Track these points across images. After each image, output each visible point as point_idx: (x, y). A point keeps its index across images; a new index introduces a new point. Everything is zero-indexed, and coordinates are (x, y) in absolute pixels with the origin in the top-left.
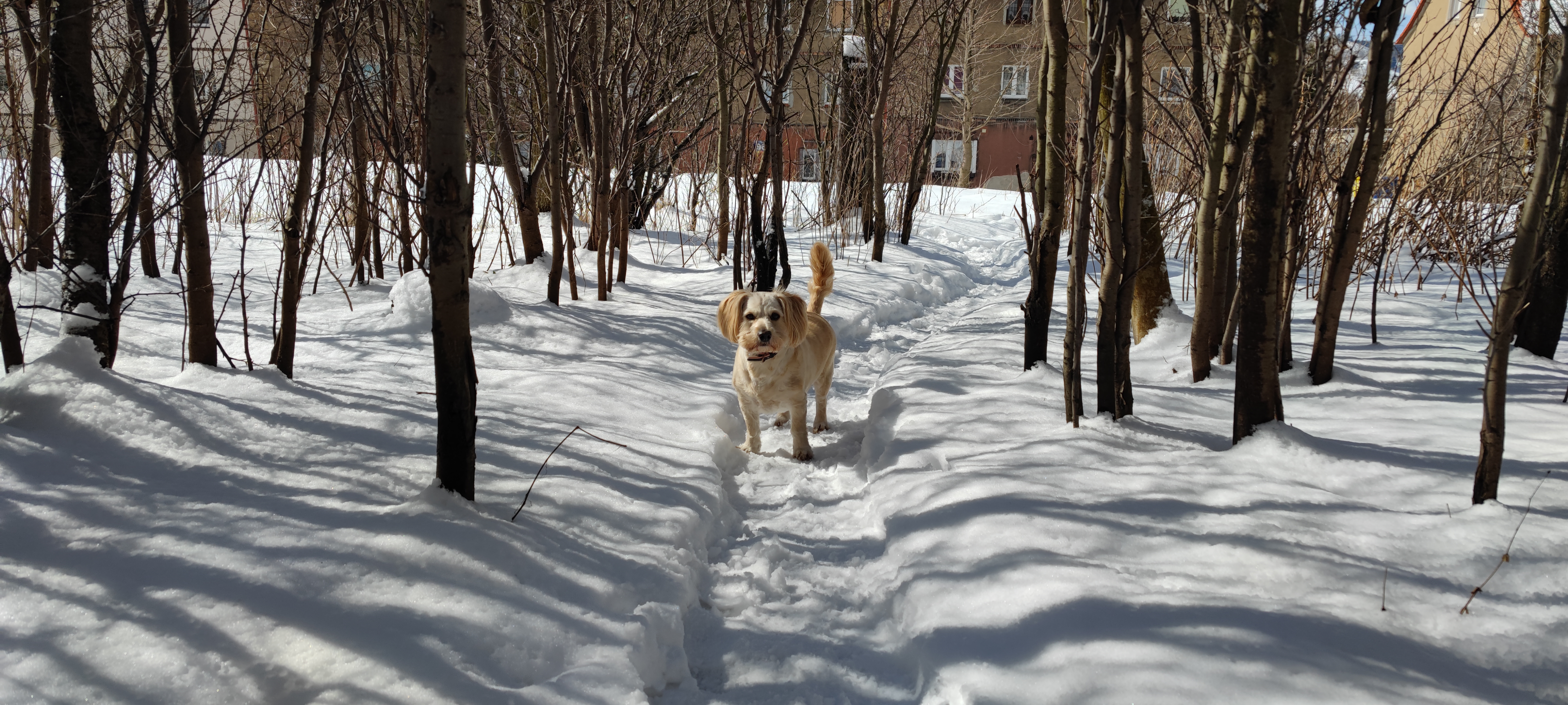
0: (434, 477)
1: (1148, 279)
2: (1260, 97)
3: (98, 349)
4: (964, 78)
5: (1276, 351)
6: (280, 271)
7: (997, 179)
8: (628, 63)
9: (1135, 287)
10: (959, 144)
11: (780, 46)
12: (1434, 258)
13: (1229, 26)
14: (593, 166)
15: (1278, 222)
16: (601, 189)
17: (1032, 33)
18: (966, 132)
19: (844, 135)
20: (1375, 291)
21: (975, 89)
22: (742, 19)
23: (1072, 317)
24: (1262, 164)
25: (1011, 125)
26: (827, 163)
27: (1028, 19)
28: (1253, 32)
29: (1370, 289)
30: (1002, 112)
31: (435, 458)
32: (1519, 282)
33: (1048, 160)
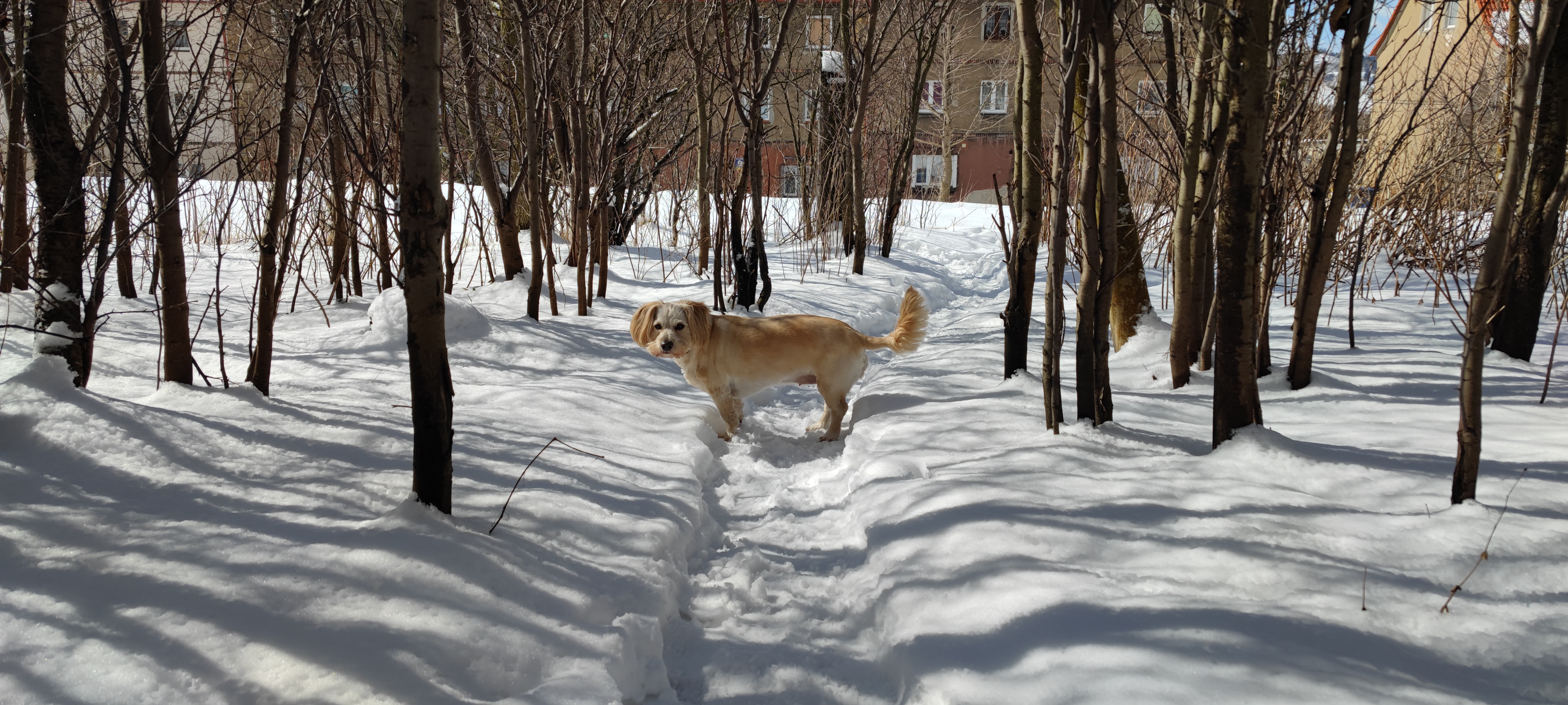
0: (410, 491)
1: (1127, 287)
2: (1232, 102)
3: (72, 368)
4: (944, 94)
5: (1254, 354)
6: (256, 289)
7: (977, 193)
8: (606, 78)
9: (1113, 296)
10: (939, 159)
11: (758, 61)
12: (1411, 265)
13: (1202, 35)
14: (572, 182)
15: (1253, 226)
16: (581, 205)
17: (1009, 48)
18: (946, 147)
19: (823, 149)
20: (1352, 295)
21: (954, 104)
22: (720, 36)
23: (1050, 324)
24: (1236, 169)
25: (990, 139)
26: (808, 176)
27: (1005, 34)
28: (1225, 40)
29: (1347, 296)
30: (982, 126)
31: (411, 473)
32: (1492, 281)
33: (1024, 169)
